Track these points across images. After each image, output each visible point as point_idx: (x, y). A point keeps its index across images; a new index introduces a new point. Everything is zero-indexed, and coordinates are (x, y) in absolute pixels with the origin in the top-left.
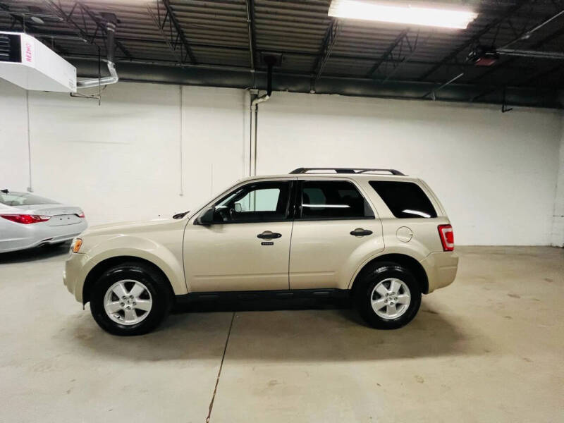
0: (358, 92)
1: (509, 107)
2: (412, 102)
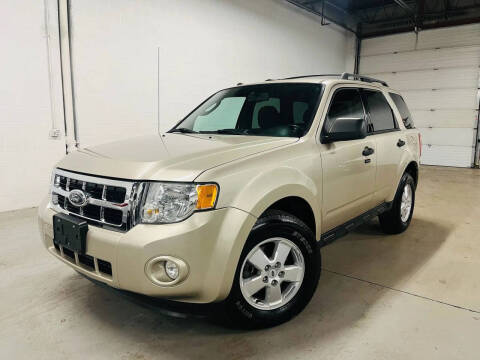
1: (327, 21)
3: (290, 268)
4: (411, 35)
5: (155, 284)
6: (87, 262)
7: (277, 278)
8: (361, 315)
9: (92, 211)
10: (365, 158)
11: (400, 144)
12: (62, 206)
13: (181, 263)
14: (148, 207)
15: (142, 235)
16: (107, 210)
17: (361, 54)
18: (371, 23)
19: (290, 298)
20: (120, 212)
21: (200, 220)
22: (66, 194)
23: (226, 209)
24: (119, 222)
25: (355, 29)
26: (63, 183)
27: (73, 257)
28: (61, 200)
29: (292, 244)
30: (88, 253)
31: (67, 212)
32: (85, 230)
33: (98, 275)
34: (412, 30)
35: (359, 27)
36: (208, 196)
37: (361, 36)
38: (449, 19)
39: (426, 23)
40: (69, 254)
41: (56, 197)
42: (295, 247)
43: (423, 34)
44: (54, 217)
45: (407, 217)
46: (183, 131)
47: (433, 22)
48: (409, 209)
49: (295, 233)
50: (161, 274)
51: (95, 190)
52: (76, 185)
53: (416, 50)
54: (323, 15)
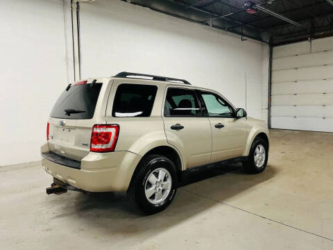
0: (161, 8)
1: (245, 38)
2: (196, 24)
4: (306, 43)
17: (273, 57)
25: (268, 41)
34: (306, 39)
37: (272, 45)
39: (316, 34)
43: (315, 41)
47: (322, 33)
53: (311, 53)
54: (242, 34)
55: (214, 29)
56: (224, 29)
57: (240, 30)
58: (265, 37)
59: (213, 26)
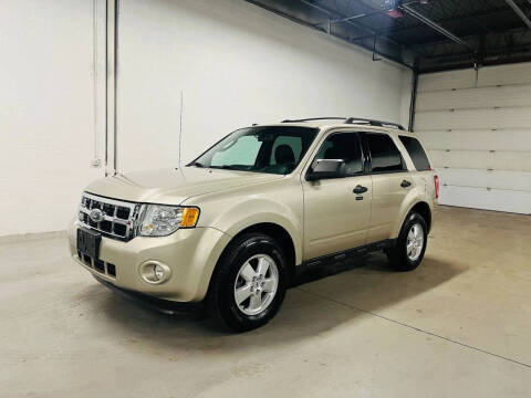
3: (268, 280)
4: (470, 72)
5: (145, 282)
6: (99, 266)
7: (260, 288)
8: (328, 329)
9: (106, 225)
10: (356, 195)
11: (406, 185)
12: (86, 222)
13: (166, 268)
14: (146, 223)
15: (139, 245)
16: (116, 225)
17: (418, 90)
18: (429, 57)
19: (266, 306)
20: (125, 227)
21: (184, 234)
22: (88, 212)
23: (204, 228)
24: (124, 234)
25: (411, 65)
26: (88, 203)
27: (90, 262)
28: (86, 218)
29: (271, 260)
30: (101, 258)
31: (89, 227)
32: (98, 240)
33: (106, 276)
34: (471, 66)
35: (417, 61)
36: (191, 217)
37: (418, 71)
38: (512, 56)
39: (486, 59)
40: (87, 260)
41: (82, 215)
42: (273, 263)
43: (483, 70)
44: (78, 230)
45: (417, 256)
46: (199, 165)
47: (496, 58)
48: (420, 248)
49: (275, 252)
50: (152, 275)
51: (109, 210)
52: (97, 205)
53: (476, 87)
54: (373, 50)
55: (333, 37)
56: (347, 39)
57: (371, 42)
58: (409, 58)
59: (331, 33)
